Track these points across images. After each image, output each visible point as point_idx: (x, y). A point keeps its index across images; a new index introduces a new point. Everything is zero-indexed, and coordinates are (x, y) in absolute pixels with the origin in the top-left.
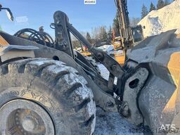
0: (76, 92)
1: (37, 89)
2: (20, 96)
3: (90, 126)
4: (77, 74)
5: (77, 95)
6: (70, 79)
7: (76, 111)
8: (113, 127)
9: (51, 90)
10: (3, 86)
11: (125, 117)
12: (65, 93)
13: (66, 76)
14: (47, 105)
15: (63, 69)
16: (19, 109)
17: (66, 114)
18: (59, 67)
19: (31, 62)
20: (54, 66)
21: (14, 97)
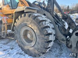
0: (46, 29)
1: (33, 24)
2: (28, 25)
3: (49, 44)
4: (50, 22)
5: (46, 30)
6: (45, 23)
7: (44, 36)
8: (62, 50)
9: (37, 26)
10: (24, 21)
11: (69, 47)
12: (42, 28)
13: (44, 22)
14: (35, 31)
15: (44, 19)
16: (27, 30)
17: (41, 36)
18: (43, 18)
19: (33, 14)
20: (41, 17)
21: (26, 25)
